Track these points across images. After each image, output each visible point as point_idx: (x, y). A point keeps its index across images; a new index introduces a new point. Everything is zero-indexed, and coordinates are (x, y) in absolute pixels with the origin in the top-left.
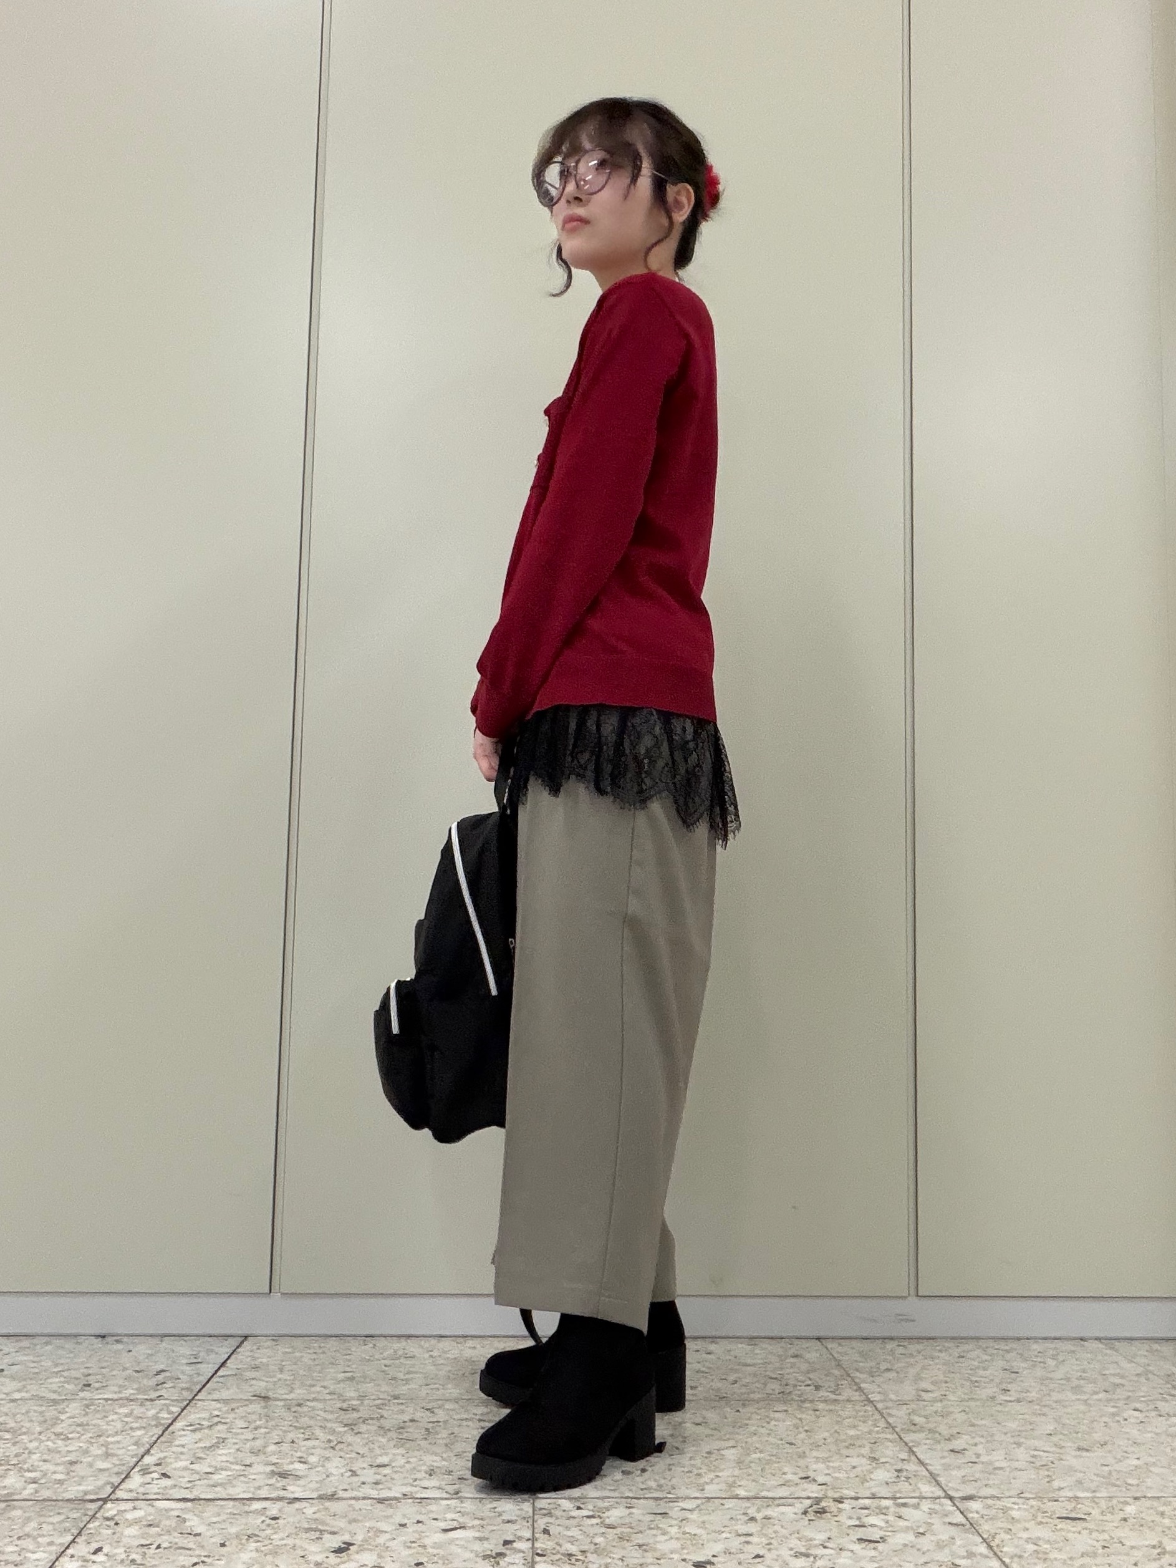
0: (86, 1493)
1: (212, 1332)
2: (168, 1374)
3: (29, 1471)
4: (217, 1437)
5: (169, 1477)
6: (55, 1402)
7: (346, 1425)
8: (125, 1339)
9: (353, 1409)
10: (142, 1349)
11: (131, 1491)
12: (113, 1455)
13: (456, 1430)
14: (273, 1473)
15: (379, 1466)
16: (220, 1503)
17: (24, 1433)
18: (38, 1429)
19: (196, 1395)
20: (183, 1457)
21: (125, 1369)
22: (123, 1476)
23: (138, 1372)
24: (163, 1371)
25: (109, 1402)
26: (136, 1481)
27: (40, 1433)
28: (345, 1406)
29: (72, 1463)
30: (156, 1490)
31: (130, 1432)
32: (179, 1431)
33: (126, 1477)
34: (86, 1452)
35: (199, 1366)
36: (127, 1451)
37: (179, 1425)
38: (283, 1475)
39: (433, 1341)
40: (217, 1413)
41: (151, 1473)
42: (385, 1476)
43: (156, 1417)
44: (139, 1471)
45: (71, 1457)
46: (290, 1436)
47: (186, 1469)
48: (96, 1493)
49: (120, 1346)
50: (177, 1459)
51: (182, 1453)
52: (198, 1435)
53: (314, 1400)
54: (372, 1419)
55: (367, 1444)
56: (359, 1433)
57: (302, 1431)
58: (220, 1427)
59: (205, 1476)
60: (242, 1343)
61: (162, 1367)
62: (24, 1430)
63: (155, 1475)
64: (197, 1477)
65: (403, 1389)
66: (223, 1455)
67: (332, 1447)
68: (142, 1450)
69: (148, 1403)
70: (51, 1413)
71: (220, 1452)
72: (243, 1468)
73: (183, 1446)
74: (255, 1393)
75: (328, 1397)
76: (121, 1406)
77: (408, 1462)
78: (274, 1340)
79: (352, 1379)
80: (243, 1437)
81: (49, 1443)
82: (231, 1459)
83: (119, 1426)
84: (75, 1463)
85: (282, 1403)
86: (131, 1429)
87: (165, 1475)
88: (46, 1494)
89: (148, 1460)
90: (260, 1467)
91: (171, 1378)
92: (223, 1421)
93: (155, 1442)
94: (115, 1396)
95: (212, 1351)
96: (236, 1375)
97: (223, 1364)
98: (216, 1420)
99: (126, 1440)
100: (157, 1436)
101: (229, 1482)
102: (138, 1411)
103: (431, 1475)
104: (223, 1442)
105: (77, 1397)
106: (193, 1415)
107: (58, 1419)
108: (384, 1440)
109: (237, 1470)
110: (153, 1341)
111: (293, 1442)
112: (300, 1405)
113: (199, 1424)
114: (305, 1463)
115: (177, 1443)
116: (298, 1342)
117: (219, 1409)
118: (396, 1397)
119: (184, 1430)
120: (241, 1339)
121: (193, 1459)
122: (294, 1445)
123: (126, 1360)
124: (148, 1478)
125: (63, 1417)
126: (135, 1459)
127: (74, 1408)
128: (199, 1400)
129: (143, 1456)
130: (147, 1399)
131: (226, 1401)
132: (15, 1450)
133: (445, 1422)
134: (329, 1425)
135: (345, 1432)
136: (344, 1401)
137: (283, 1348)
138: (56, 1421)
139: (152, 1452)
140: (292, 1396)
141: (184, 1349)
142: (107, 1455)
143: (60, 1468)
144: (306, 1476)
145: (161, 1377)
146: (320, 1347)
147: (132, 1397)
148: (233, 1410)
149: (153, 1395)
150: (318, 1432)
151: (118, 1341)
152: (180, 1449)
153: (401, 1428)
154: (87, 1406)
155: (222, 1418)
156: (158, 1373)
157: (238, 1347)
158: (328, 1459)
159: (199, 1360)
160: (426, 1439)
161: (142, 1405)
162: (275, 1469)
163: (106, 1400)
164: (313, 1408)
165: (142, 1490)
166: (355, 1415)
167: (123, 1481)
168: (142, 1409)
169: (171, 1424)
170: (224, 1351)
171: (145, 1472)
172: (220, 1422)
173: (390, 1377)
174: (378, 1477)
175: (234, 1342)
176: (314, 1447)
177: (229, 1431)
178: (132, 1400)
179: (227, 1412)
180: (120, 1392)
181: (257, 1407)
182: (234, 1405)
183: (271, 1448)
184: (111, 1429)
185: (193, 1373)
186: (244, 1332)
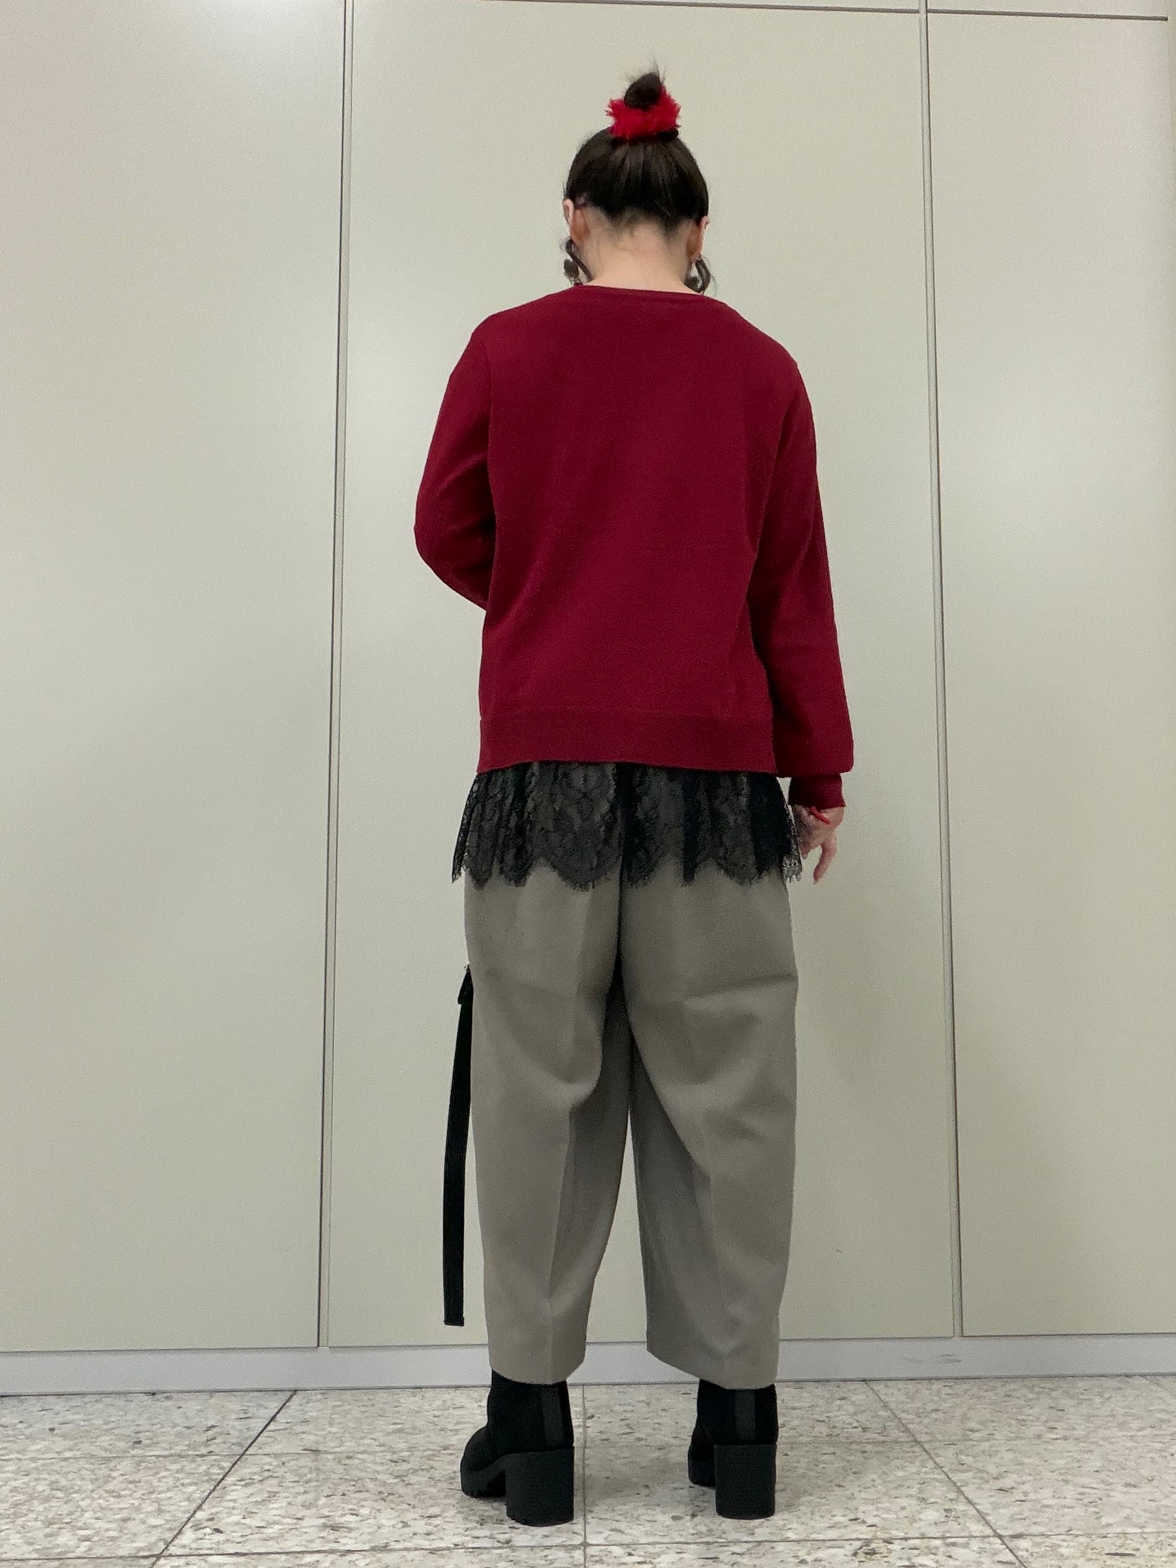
0: (139, 1549)
1: (262, 1387)
2: (218, 1430)
3: (81, 1529)
4: (268, 1492)
5: (221, 1532)
6: (108, 1460)
7: (396, 1477)
8: (175, 1395)
9: (403, 1461)
10: (192, 1405)
11: (184, 1546)
12: (165, 1511)
14: (325, 1526)
15: (430, 1517)
16: (272, 1556)
17: (77, 1492)
18: (90, 1487)
19: (247, 1450)
20: (235, 1512)
21: (175, 1426)
22: (176, 1533)
23: (188, 1428)
24: (213, 1427)
25: (160, 1459)
26: (188, 1536)
27: (93, 1491)
28: (395, 1457)
29: (125, 1520)
30: (209, 1546)
31: (182, 1487)
32: (231, 1485)
33: (180, 1532)
34: (138, 1509)
35: (248, 1421)
36: (179, 1507)
37: (230, 1480)
38: (335, 1528)
40: (266, 1467)
41: (204, 1528)
42: (436, 1526)
43: (207, 1473)
44: (191, 1527)
45: (124, 1514)
46: (342, 1489)
47: (237, 1523)
48: (149, 1550)
49: (169, 1403)
50: (230, 1514)
51: (234, 1508)
52: (249, 1490)
53: (365, 1452)
54: (422, 1470)
55: (418, 1495)
56: (410, 1484)
57: (353, 1483)
58: (272, 1481)
59: (257, 1530)
60: (291, 1396)
61: (210, 1423)
62: (76, 1488)
63: (208, 1530)
64: (250, 1531)
65: (453, 1440)
66: (276, 1509)
67: (382, 1499)
68: (194, 1506)
69: (199, 1459)
70: (103, 1471)
71: (272, 1506)
72: (295, 1521)
73: (234, 1501)
74: (305, 1447)
75: (378, 1449)
76: (172, 1462)
77: (459, 1512)
78: (323, 1394)
79: (401, 1430)
80: (294, 1491)
81: (101, 1501)
82: (283, 1513)
83: (170, 1482)
84: (129, 1519)
85: (332, 1456)
86: (183, 1485)
87: (217, 1531)
88: (99, 1551)
89: (200, 1515)
90: (311, 1522)
91: (221, 1433)
92: (275, 1475)
93: (207, 1498)
94: (166, 1453)
95: (261, 1406)
96: (286, 1429)
97: (273, 1419)
98: (267, 1474)
99: (177, 1497)
100: (208, 1492)
101: (281, 1536)
102: (190, 1467)
103: (482, 1525)
104: (274, 1496)
105: (127, 1455)
106: (243, 1471)
107: (109, 1476)
108: (435, 1493)
109: (288, 1524)
110: (205, 1396)
111: (344, 1495)
112: (350, 1458)
113: (250, 1479)
114: (356, 1515)
115: (229, 1497)
116: (347, 1395)
117: (269, 1464)
118: (446, 1448)
119: (235, 1485)
120: (290, 1394)
121: (245, 1514)
122: (346, 1497)
123: (177, 1417)
124: (200, 1534)
125: (114, 1474)
126: (188, 1515)
127: (125, 1466)
128: (250, 1455)
129: (195, 1512)
130: (198, 1455)
131: (276, 1456)
132: (66, 1509)
134: (379, 1476)
135: (396, 1483)
136: (394, 1453)
137: (332, 1402)
138: (108, 1478)
139: (204, 1507)
140: (342, 1449)
141: (234, 1405)
142: (160, 1511)
143: (113, 1525)
144: (358, 1528)
145: (210, 1433)
146: (369, 1400)
147: (183, 1453)
148: (283, 1464)
149: (204, 1451)
150: (370, 1486)
151: (168, 1398)
152: (231, 1504)
154: (139, 1464)
155: (273, 1472)
156: (209, 1429)
157: (288, 1401)
158: (379, 1511)
159: (250, 1415)
161: (192, 1461)
162: (327, 1522)
163: (158, 1457)
164: (364, 1461)
165: (194, 1545)
166: (405, 1466)
167: (175, 1537)
168: (193, 1465)
169: (223, 1479)
170: (273, 1405)
171: (197, 1527)
172: (271, 1476)
173: (439, 1428)
174: (430, 1528)
175: (283, 1397)
176: (365, 1499)
177: (279, 1485)
178: (182, 1457)
179: (278, 1466)
180: (171, 1449)
181: (307, 1461)
182: (284, 1459)
183: (323, 1501)
184: (163, 1486)
185: (243, 1428)
186: (293, 1386)
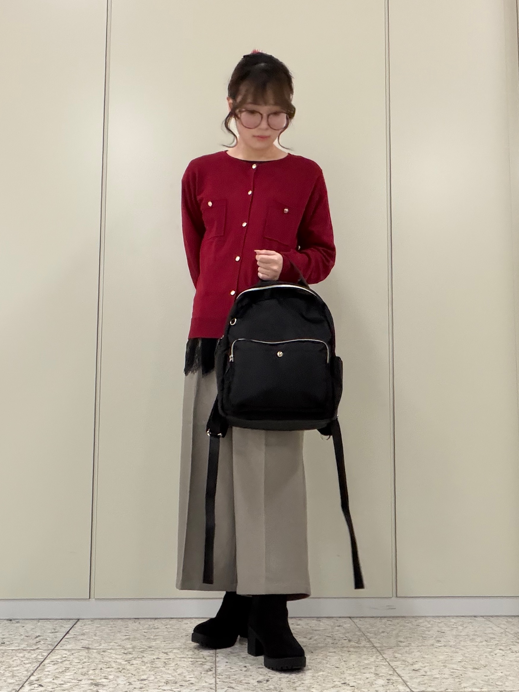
1: (63, 617)
2: (41, 638)
4: (65, 667)
5: (42, 686)
7: (126, 661)
8: (20, 621)
9: (130, 653)
10: (29, 626)
12: (16, 676)
13: (178, 663)
14: (92, 684)
15: (142, 680)
19: (55, 647)
20: (49, 677)
21: (21, 635)
22: (21, 686)
23: (27, 637)
24: (39, 636)
25: (14, 651)
26: (27, 688)
28: (126, 652)
31: (24, 665)
32: (47, 664)
35: (56, 633)
36: (23, 674)
37: (47, 661)
38: (97, 685)
39: (168, 621)
40: (64, 656)
41: (34, 684)
42: (145, 685)
43: (36, 658)
44: (28, 684)
46: (100, 666)
47: (50, 682)
49: (18, 625)
50: (46, 677)
51: (48, 675)
52: (56, 667)
53: (111, 649)
54: (139, 658)
55: (136, 670)
56: (133, 664)
57: (105, 664)
58: (67, 662)
59: (59, 685)
60: (77, 622)
61: (38, 634)
63: (36, 686)
64: (56, 686)
65: (153, 644)
66: (68, 675)
67: (119, 671)
68: (29, 674)
69: (32, 651)
71: (67, 674)
72: (78, 681)
73: (49, 671)
74: (83, 646)
75: (118, 648)
76: (20, 653)
77: (156, 678)
78: (91, 621)
79: (128, 639)
80: (78, 667)
82: (71, 677)
83: (19, 662)
85: (95, 651)
86: (24, 663)
87: (41, 685)
89: (32, 678)
90: (86, 682)
91: (43, 639)
93: (36, 670)
94: (18, 648)
95: (62, 626)
96: (74, 637)
97: (68, 632)
98: (64, 659)
99: (22, 669)
100: (36, 667)
101: (71, 688)
102: (27, 655)
103: (167, 684)
104: (68, 669)
106: (54, 657)
108: (144, 668)
109: (74, 683)
110: (35, 622)
111: (101, 669)
112: (103, 651)
113: (56, 661)
114: (107, 679)
115: (46, 670)
116: (103, 622)
117: (66, 654)
118: (150, 647)
119: (49, 664)
120: (77, 620)
121: (54, 678)
122: (102, 670)
123: (22, 631)
124: (33, 687)
126: (26, 678)
128: (56, 650)
129: (30, 677)
130: (31, 650)
131: (69, 650)
133: (173, 659)
134: (118, 661)
135: (126, 664)
136: (125, 649)
137: (96, 624)
139: (35, 674)
140: (101, 647)
141: (49, 625)
142: (13, 676)
144: (108, 685)
145: (38, 639)
146: (114, 624)
147: (25, 649)
148: (72, 654)
149: (35, 647)
150: (114, 665)
151: (18, 622)
152: (47, 673)
153: (152, 662)
154: (3, 653)
155: (67, 658)
156: (37, 637)
157: (75, 624)
158: (118, 677)
159: (56, 631)
160: (164, 667)
161: (29, 652)
162: (93, 682)
163: (12, 650)
164: (111, 653)
166: (131, 656)
167: (21, 688)
168: (30, 654)
169: (43, 661)
170: (68, 626)
171: (31, 684)
172: (66, 660)
173: (147, 638)
174: (142, 685)
175: (72, 623)
176: (111, 672)
177: (71, 664)
178: (25, 650)
179: (70, 655)
180: (19, 646)
181: (84, 653)
182: (73, 652)
183: (91, 672)
184: (15, 664)
185: (53, 637)
186: (77, 617)
